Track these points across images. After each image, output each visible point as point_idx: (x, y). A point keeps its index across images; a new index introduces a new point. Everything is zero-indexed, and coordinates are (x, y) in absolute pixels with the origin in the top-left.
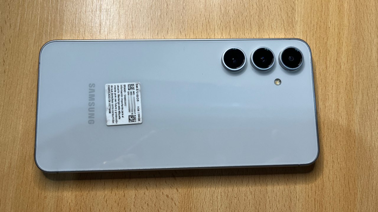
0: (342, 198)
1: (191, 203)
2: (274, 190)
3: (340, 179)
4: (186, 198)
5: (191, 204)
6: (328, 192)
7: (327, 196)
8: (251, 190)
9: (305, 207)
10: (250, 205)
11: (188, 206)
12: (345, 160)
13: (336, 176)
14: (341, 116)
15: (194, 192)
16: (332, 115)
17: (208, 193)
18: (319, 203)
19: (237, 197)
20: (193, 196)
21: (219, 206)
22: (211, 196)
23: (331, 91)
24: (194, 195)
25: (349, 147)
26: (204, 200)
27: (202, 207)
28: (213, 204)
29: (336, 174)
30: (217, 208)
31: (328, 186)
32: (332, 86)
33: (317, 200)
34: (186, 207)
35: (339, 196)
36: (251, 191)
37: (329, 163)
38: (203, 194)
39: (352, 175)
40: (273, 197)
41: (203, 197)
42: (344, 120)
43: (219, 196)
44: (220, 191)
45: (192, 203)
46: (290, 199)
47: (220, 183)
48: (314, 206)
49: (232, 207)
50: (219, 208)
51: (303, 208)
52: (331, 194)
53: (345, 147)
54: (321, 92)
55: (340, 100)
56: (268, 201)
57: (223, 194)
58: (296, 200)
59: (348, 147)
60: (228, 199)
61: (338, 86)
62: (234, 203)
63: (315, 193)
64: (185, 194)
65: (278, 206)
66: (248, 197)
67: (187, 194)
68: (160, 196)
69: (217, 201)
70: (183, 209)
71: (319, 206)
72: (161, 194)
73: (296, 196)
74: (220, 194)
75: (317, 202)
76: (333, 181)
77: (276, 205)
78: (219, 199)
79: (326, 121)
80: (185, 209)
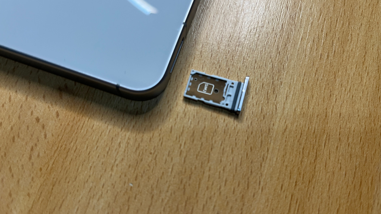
0: (343, 208)
1: (71, 142)
2: (223, 159)
3: (347, 172)
4: (67, 131)
5: (72, 144)
6: (320, 189)
7: (316, 197)
8: (182, 147)
9: (271, 204)
10: (173, 174)
11: (66, 145)
12: (362, 143)
13: (339, 165)
14: (367, 71)
15: (84, 126)
16: (353, 66)
17: (107, 133)
18: (298, 204)
19: (154, 153)
20: (80, 131)
21: (119, 159)
22: (111, 139)
23: (358, 32)
24: (82, 131)
25: (372, 123)
26: (95, 142)
27: (88, 153)
28: (109, 153)
29: (340, 161)
30: (113, 161)
31: (322, 179)
32: (360, 24)
33: (296, 198)
34: (61, 146)
35: (338, 202)
36: (181, 151)
37: (331, 140)
38: (98, 132)
39: (369, 172)
40: (219, 170)
41: (96, 138)
42: (372, 79)
43: (124, 143)
44: (127, 136)
45: (74, 142)
46: (247, 183)
47: (133, 123)
48: (288, 208)
49: (139, 168)
50: (117, 163)
51: (266, 204)
52: (325, 195)
53: (366, 121)
54: (341, 29)
55: (370, 48)
56: (207, 174)
57: (131, 143)
58: (257, 187)
59: (370, 124)
60: (138, 152)
61: (370, 26)
62: (147, 162)
63: (296, 185)
64: (68, 124)
65: (222, 188)
66: (173, 159)
67: (71, 124)
68: (26, 117)
69: (117, 151)
70: (56, 148)
71: (297, 209)
72: (29, 113)
73: (260, 182)
74: (126, 140)
75: (295, 202)
76: (333, 173)
77: (219, 186)
78: (122, 148)
79: (340, 73)
80: (59, 148)
